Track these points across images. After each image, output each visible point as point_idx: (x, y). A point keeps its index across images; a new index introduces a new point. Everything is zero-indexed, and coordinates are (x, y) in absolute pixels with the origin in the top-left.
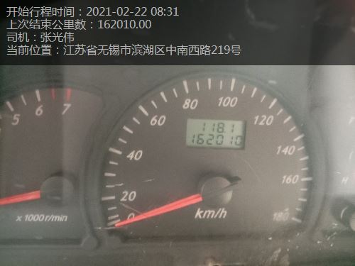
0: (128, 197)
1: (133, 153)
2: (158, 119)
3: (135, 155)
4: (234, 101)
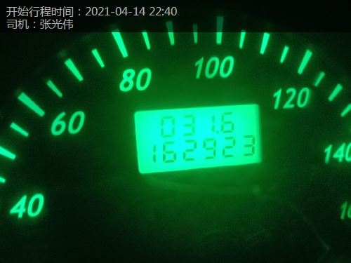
3: (28, 207)
4: (228, 64)
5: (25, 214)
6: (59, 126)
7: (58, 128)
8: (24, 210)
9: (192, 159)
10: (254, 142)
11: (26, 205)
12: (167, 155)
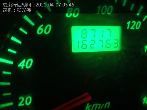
0: (24, 102)
3: (26, 64)
5: (25, 67)
6: (40, 30)
7: (40, 31)
8: (24, 65)
9: (93, 48)
10: (118, 42)
11: (25, 64)
12: (83, 46)
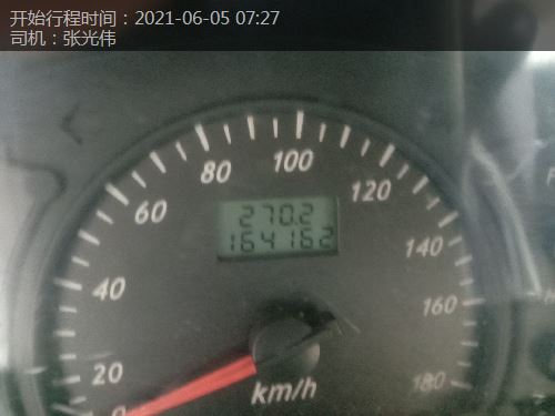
0: (106, 376)
1: (105, 285)
2: (150, 208)
3: (110, 290)
4: (307, 157)
5: (107, 297)
6: (142, 214)
8: (106, 293)
12: (245, 244)
